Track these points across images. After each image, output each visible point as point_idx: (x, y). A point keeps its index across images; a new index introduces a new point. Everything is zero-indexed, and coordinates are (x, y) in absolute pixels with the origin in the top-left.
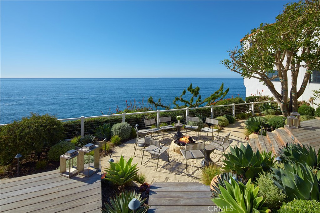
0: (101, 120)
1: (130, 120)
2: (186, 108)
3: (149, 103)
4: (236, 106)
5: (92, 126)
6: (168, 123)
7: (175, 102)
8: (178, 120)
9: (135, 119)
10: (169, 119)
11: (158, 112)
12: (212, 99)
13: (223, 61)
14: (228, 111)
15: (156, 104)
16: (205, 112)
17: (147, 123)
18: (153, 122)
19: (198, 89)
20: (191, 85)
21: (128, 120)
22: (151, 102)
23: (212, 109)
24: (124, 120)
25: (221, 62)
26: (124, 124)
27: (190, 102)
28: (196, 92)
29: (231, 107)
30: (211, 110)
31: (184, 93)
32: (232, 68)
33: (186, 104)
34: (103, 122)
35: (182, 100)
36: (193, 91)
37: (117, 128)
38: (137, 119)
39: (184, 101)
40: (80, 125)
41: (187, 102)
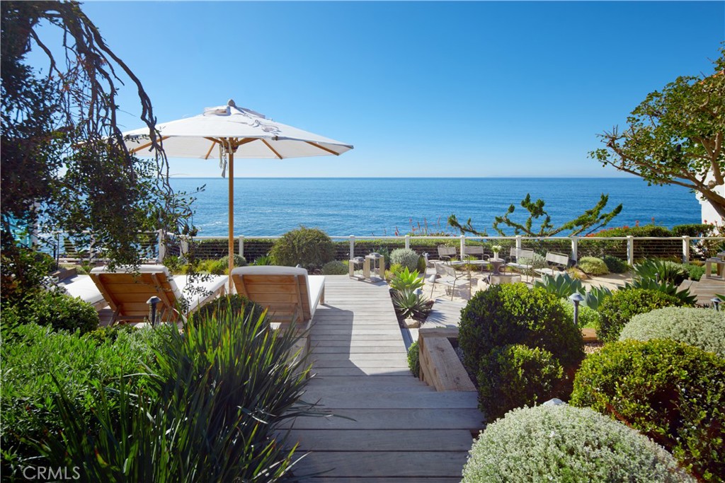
0: (375, 243)
1: (416, 246)
2: (517, 236)
3: (450, 226)
4: (634, 240)
5: (363, 250)
6: (479, 257)
7: (496, 225)
8: (495, 253)
9: (423, 246)
10: (480, 250)
11: (462, 238)
12: (577, 225)
13: (593, 153)
14: (616, 250)
15: (463, 227)
16: (559, 247)
17: (442, 251)
18: (452, 251)
19: (542, 204)
20: (528, 196)
21: (415, 247)
22: (453, 223)
23: (573, 243)
24: (407, 245)
25: (589, 155)
26: (407, 251)
27: (526, 227)
28: (537, 210)
29: (625, 242)
30: (571, 244)
31: (512, 209)
32: (618, 164)
33: (516, 230)
34: (378, 246)
35: (509, 223)
36: (531, 207)
37: (398, 254)
38: (428, 247)
39: (514, 225)
40: (349, 247)
41: (519, 227)
